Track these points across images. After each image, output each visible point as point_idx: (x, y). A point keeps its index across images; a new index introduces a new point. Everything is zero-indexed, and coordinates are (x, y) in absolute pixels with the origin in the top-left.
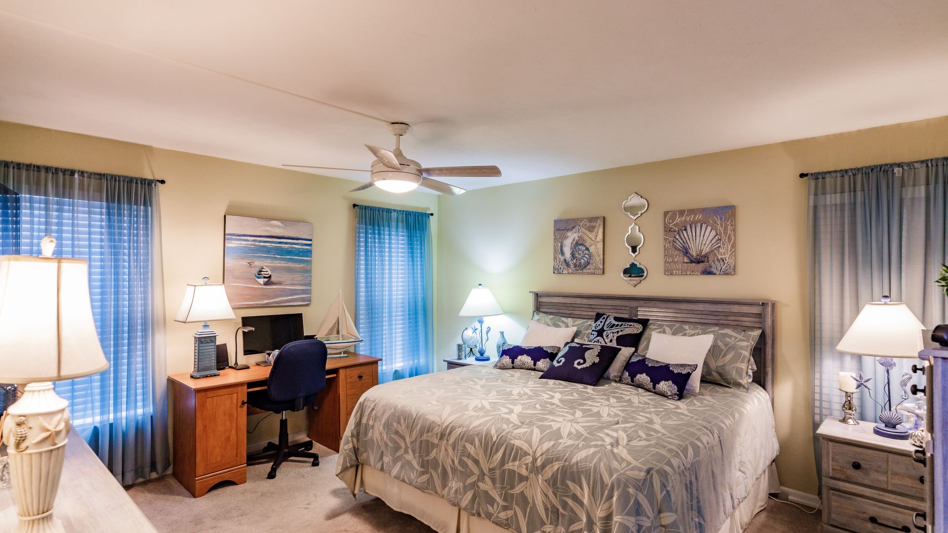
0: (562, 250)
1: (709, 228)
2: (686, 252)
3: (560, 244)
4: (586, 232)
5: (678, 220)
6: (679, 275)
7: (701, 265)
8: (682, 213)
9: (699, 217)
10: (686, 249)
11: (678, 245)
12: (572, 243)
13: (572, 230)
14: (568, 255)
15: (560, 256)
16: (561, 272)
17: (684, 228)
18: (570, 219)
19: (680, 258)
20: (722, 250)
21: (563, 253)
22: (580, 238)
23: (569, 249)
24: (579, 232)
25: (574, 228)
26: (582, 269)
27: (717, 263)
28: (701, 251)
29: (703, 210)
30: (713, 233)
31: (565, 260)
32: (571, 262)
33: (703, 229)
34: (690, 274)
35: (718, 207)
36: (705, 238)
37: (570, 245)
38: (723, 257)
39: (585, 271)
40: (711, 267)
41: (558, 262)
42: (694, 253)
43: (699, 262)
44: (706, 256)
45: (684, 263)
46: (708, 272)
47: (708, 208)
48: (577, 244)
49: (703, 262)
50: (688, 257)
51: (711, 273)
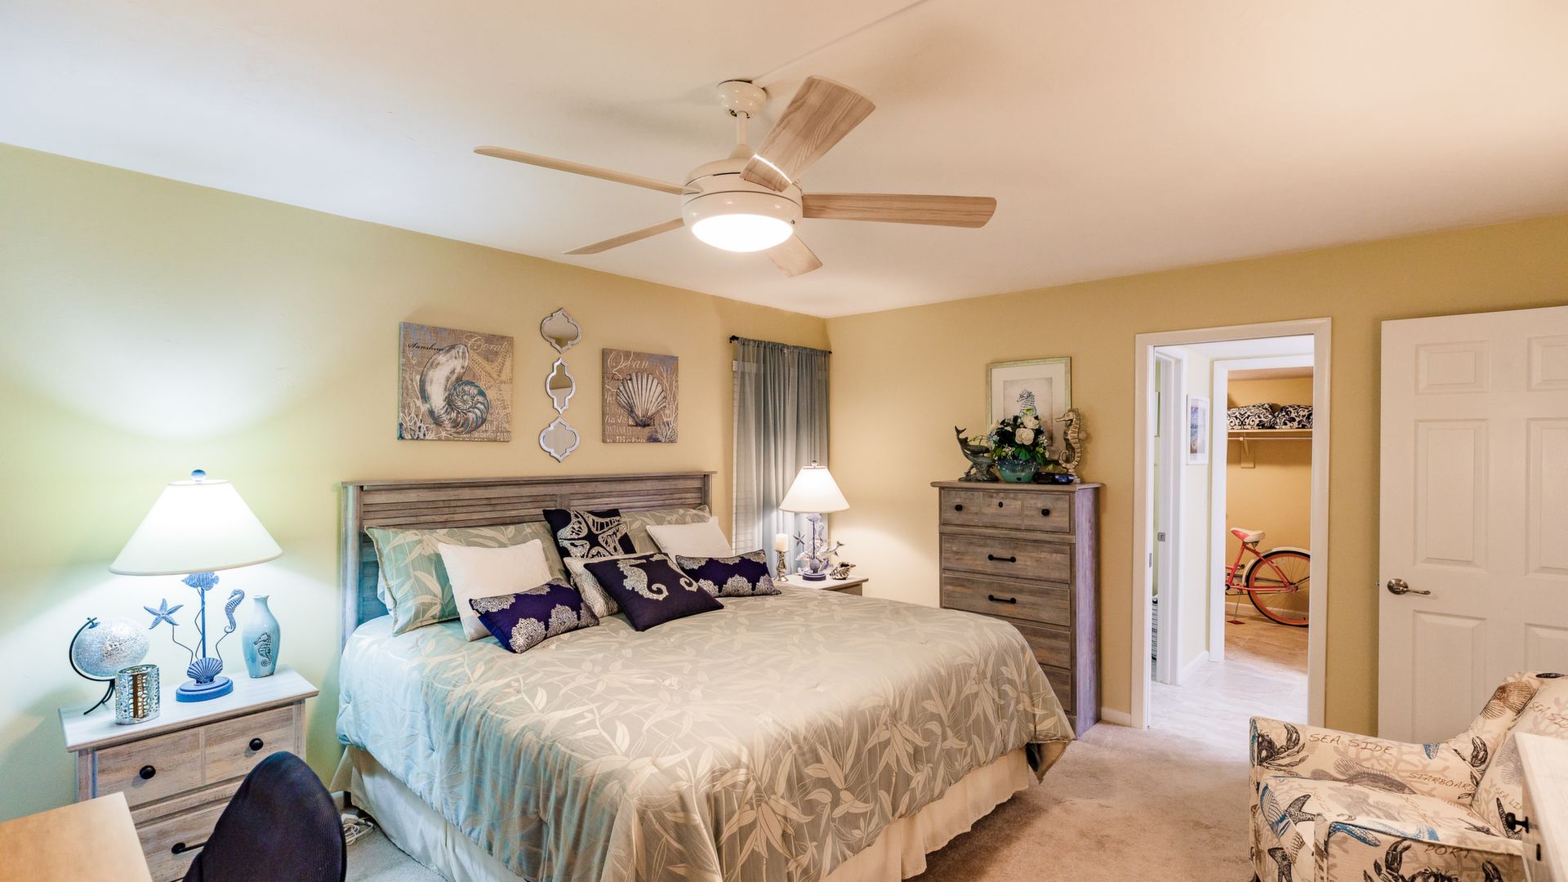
0: (423, 391)
1: (655, 382)
2: (631, 410)
3: (418, 377)
4: (480, 359)
5: (623, 365)
6: (622, 442)
7: (647, 429)
8: (627, 354)
9: (646, 364)
10: (631, 407)
11: (623, 400)
12: (448, 379)
13: (448, 351)
14: (438, 400)
15: (419, 403)
16: (421, 436)
17: (628, 378)
18: (445, 329)
19: (624, 419)
20: (667, 412)
21: (425, 397)
22: (467, 369)
23: (441, 389)
24: (464, 357)
25: (453, 347)
26: (470, 432)
27: (662, 427)
28: (647, 410)
29: (650, 357)
30: (659, 389)
31: (431, 412)
32: (444, 417)
33: (650, 381)
34: (635, 442)
35: (665, 356)
36: (652, 393)
37: (443, 381)
38: (669, 420)
39: (476, 434)
40: (656, 432)
41: (413, 415)
42: (639, 412)
43: (645, 425)
44: (651, 418)
45: (629, 425)
46: (653, 439)
47: (655, 355)
48: (459, 382)
49: (649, 425)
50: (633, 418)
51: (656, 440)
